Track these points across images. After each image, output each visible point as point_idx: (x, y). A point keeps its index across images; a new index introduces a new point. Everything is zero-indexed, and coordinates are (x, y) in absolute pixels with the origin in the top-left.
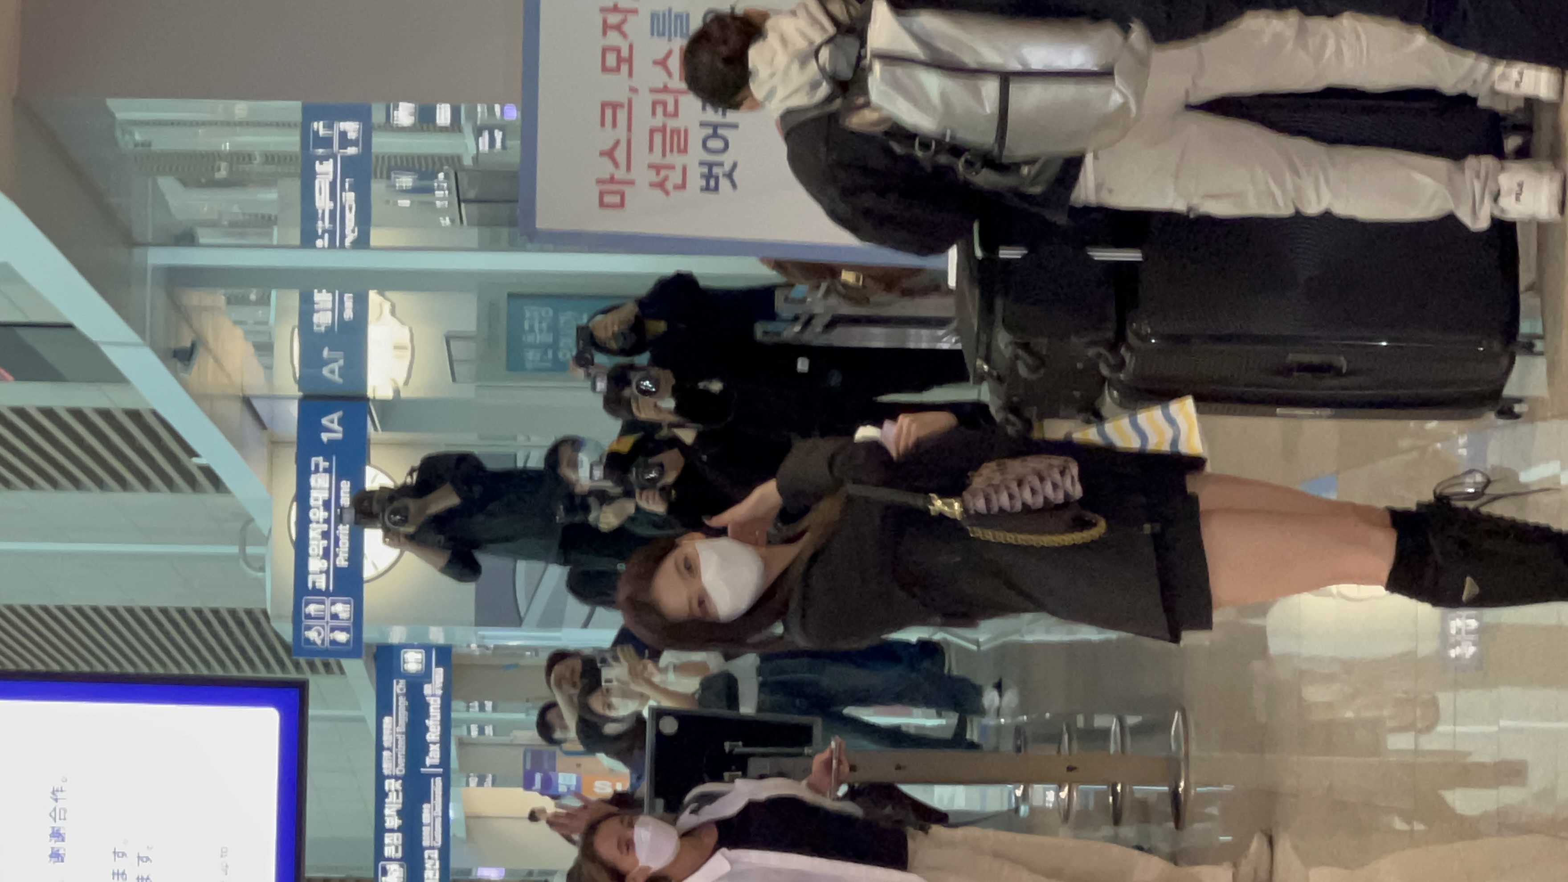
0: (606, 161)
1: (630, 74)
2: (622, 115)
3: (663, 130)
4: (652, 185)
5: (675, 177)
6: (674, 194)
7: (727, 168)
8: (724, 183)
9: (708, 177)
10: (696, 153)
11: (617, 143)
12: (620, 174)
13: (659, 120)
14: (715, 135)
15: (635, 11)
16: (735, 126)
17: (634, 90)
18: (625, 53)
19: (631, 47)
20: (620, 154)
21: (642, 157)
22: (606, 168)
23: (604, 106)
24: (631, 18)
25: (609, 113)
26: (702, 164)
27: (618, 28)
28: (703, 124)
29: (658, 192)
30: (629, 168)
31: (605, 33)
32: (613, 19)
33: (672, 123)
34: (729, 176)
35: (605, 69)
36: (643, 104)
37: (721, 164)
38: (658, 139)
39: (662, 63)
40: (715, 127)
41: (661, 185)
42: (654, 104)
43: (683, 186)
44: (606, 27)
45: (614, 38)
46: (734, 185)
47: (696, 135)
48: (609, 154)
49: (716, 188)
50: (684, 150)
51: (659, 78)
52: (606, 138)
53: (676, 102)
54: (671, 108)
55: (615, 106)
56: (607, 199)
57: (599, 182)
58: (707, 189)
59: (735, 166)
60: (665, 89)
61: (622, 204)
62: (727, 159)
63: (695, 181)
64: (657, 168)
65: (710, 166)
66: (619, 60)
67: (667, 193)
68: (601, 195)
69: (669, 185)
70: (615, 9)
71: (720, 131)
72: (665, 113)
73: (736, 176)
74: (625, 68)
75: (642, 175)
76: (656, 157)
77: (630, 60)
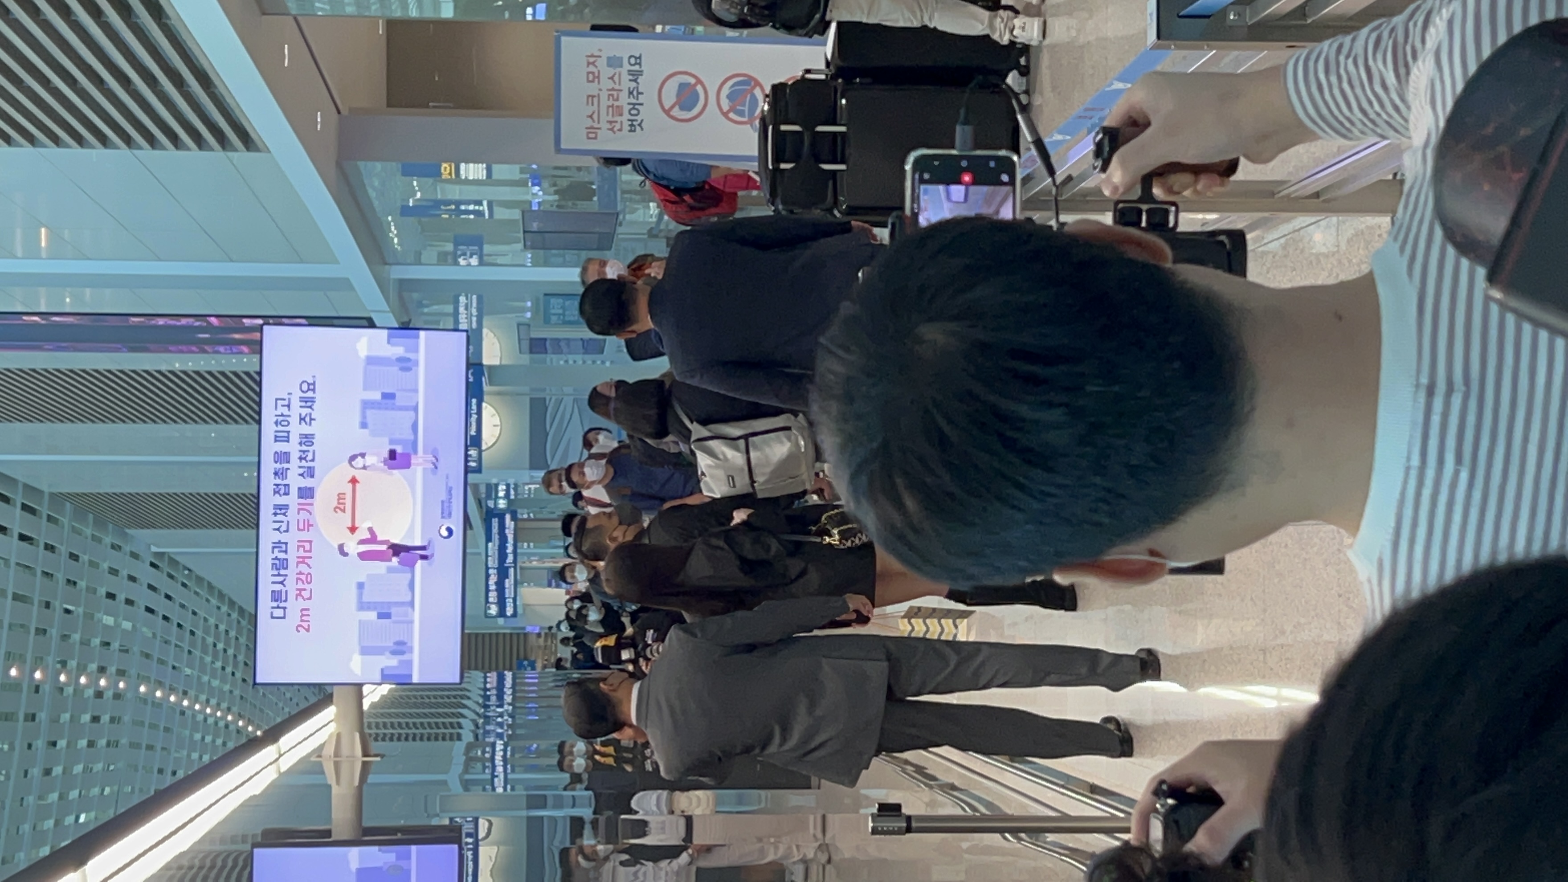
0: (589, 119)
1: (599, 83)
2: (596, 100)
3: (612, 106)
4: (609, 129)
5: (618, 126)
6: (618, 133)
7: (639, 121)
8: (638, 128)
9: (632, 125)
10: (626, 116)
11: (593, 113)
12: (596, 125)
13: (610, 103)
14: (634, 108)
15: (600, 57)
16: (641, 104)
17: (600, 90)
18: (596, 74)
19: (599, 72)
20: (595, 117)
21: (604, 117)
22: (589, 123)
23: (588, 96)
24: (599, 59)
25: (590, 99)
26: (629, 120)
27: (593, 63)
28: (629, 104)
29: (611, 132)
30: (599, 122)
31: (588, 66)
32: (592, 60)
33: (616, 103)
34: (640, 125)
35: (589, 81)
36: (604, 96)
37: (636, 120)
38: (611, 109)
39: (612, 78)
40: (634, 104)
41: (612, 129)
42: (609, 95)
43: (620, 130)
44: (589, 64)
45: (592, 68)
46: (642, 129)
47: (627, 108)
48: (591, 117)
49: (635, 131)
50: (621, 115)
51: (610, 85)
52: (590, 110)
53: (618, 95)
54: (615, 97)
55: (593, 97)
56: (591, 135)
57: (587, 128)
58: (630, 131)
59: (642, 121)
60: (613, 89)
61: (595, 138)
62: (639, 118)
63: (626, 127)
64: (611, 122)
65: (632, 121)
66: (594, 77)
67: (614, 133)
68: (588, 133)
69: (615, 129)
70: (592, 56)
71: (636, 107)
72: (614, 100)
73: (643, 125)
74: (596, 80)
75: (604, 125)
76: (610, 118)
77: (598, 77)
